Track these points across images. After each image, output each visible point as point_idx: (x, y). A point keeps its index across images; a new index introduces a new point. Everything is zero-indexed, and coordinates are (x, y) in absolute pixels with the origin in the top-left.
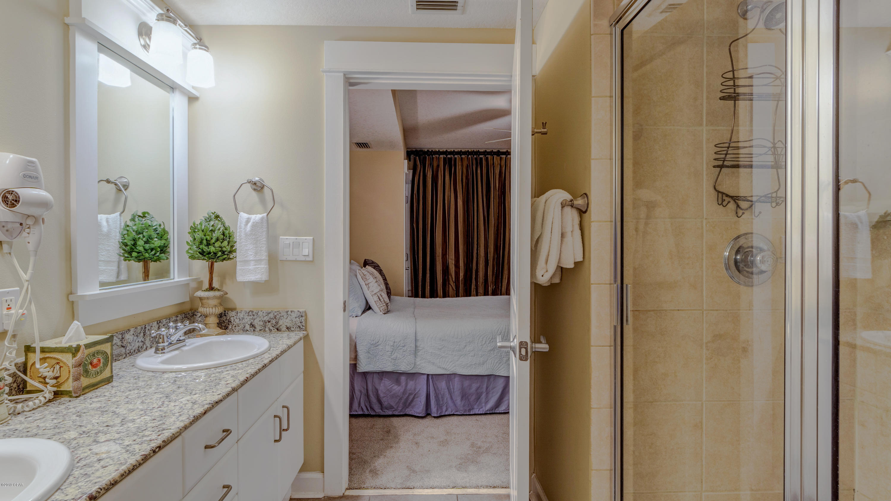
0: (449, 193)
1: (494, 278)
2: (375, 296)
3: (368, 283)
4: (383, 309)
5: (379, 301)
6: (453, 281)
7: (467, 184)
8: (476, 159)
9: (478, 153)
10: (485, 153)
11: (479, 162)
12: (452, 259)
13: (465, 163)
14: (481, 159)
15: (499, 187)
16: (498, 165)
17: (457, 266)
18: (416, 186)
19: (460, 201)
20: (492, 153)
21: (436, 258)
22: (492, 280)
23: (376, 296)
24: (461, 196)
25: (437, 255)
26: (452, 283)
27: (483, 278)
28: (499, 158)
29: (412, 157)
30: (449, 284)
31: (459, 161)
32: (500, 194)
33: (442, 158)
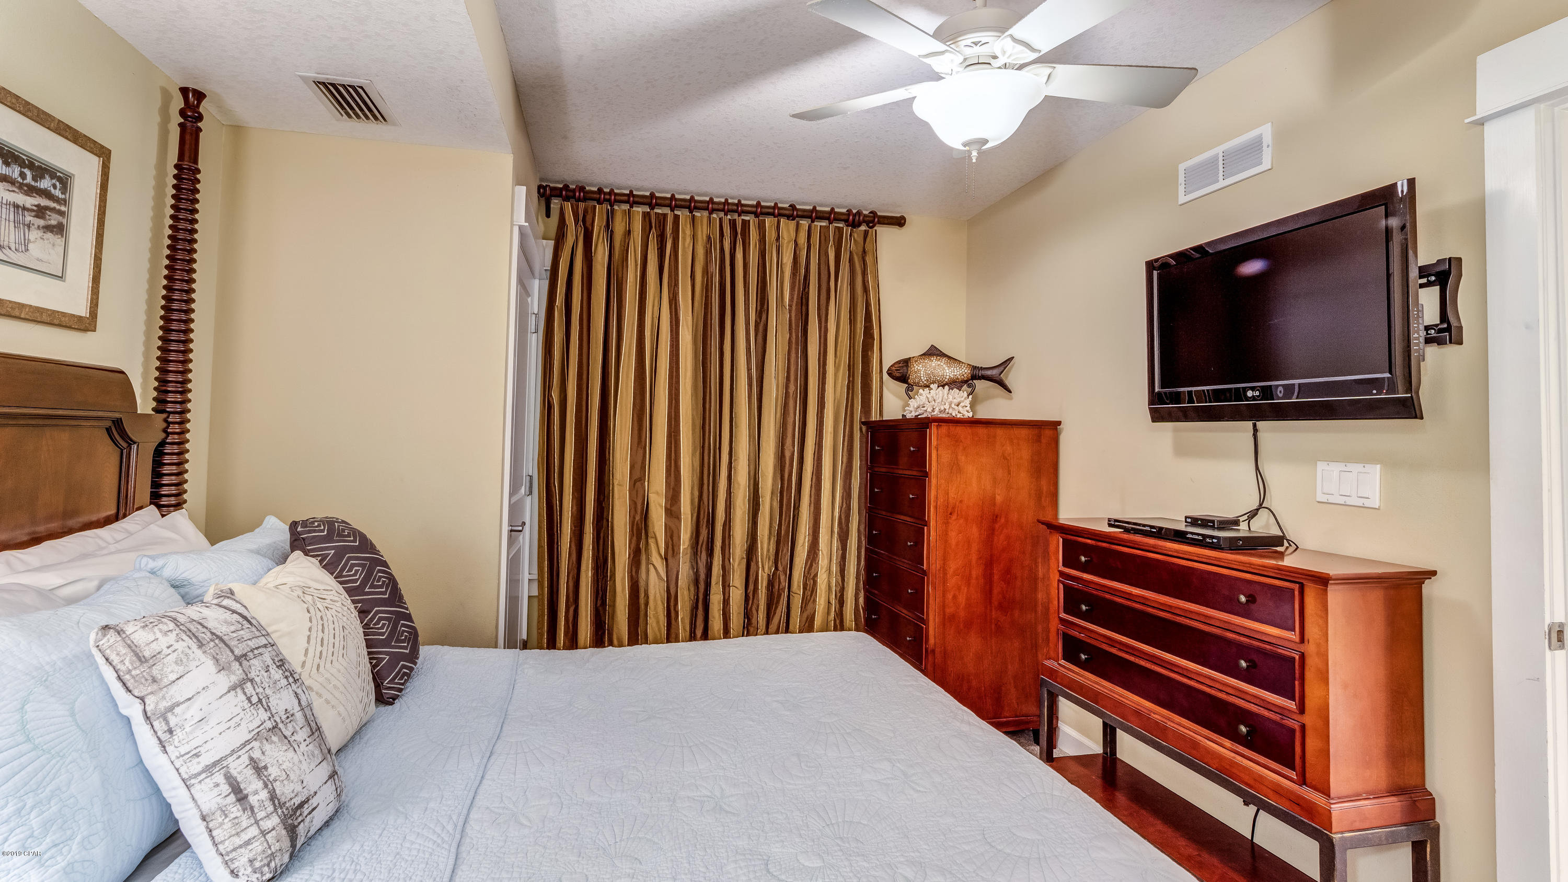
0: (656, 308)
1: (772, 541)
2: (209, 782)
3: (164, 705)
4: (251, 861)
5: (236, 811)
6: (661, 555)
7: (707, 288)
8: (733, 223)
9: (738, 208)
10: (759, 211)
11: (739, 230)
12: (657, 493)
13: (703, 231)
14: (746, 224)
15: (791, 300)
16: (789, 242)
17: (672, 512)
18: (562, 284)
19: (687, 333)
20: (776, 212)
21: (613, 489)
22: (768, 550)
23: (219, 778)
24: (690, 318)
25: (616, 483)
26: (656, 560)
27: (742, 546)
28: (792, 224)
29: (555, 203)
30: (649, 562)
31: (686, 225)
32: (793, 319)
33: (638, 212)
